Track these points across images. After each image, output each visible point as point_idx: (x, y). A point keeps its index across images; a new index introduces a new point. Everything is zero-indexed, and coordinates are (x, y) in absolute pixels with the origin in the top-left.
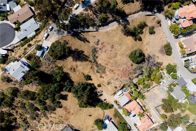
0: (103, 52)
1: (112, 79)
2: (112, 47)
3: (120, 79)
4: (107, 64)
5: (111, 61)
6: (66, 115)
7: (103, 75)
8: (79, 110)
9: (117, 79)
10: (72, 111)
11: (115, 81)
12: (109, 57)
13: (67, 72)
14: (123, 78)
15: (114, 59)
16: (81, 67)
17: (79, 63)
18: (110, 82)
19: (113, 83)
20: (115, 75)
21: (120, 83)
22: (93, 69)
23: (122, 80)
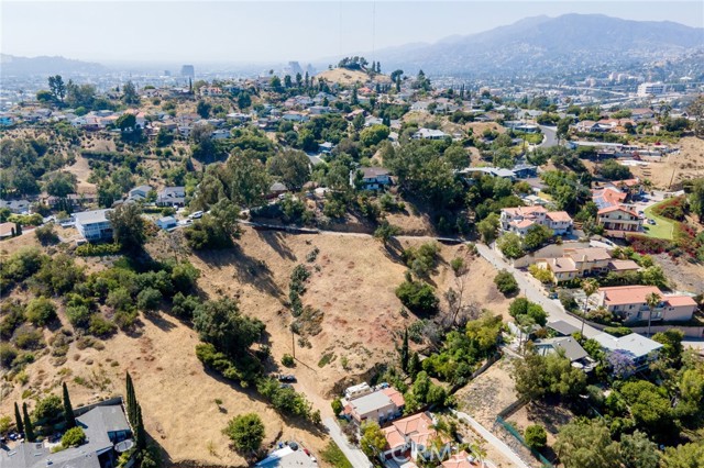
0: (325, 276)
1: (337, 344)
2: (352, 265)
3: (365, 346)
4: (329, 305)
5: (344, 297)
6: (137, 363)
7: (311, 339)
8: (189, 371)
9: (354, 345)
10: (163, 361)
11: (347, 352)
12: (337, 286)
13: (204, 290)
14: (377, 344)
15: (353, 292)
16: (250, 301)
17: (248, 288)
18: (331, 355)
19: (339, 357)
20: (350, 333)
21: (365, 356)
22: (285, 320)
23: (371, 350)
